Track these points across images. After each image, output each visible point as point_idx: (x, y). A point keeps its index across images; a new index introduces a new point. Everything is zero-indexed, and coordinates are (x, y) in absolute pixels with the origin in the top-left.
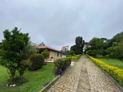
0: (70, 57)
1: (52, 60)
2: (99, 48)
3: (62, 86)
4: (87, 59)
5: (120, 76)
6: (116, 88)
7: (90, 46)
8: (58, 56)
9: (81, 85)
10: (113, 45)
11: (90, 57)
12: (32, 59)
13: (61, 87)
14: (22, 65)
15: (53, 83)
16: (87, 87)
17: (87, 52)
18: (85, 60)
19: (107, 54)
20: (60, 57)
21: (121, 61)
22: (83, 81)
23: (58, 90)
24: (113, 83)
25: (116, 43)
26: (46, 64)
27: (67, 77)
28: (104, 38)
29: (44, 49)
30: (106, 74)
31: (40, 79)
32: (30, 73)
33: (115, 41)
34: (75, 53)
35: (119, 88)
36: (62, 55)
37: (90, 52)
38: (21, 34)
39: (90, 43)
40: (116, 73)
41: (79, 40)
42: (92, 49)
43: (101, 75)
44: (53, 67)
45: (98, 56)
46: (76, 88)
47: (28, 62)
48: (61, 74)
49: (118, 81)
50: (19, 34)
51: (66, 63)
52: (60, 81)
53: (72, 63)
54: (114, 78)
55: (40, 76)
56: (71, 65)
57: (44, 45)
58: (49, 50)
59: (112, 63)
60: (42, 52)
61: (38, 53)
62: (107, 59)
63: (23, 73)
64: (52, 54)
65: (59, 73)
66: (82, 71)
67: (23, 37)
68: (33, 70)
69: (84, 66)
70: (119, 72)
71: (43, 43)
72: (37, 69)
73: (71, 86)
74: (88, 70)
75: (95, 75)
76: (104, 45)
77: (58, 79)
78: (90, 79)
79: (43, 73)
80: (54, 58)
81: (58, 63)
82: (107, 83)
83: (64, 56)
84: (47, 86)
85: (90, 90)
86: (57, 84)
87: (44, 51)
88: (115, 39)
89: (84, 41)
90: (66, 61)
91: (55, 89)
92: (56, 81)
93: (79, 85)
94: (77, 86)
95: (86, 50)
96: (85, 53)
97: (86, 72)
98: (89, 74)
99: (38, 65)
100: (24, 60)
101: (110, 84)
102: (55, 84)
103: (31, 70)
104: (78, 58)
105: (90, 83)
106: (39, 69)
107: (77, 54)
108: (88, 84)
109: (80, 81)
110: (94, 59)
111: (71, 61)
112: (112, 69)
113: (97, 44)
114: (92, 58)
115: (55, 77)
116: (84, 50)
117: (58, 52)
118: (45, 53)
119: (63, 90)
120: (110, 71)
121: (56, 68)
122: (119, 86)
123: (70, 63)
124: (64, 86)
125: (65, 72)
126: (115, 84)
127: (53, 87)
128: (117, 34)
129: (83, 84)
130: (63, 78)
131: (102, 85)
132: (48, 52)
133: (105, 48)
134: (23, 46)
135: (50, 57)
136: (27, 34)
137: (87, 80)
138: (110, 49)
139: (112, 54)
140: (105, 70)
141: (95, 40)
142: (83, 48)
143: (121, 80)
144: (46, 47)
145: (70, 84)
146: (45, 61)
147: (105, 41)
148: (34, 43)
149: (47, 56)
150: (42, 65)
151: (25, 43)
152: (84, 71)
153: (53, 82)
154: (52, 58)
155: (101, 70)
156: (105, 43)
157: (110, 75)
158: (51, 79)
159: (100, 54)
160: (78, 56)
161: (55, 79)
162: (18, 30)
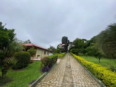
0: (57, 55)
1: (39, 58)
2: (81, 47)
3: (49, 82)
4: (71, 57)
5: (95, 70)
6: (93, 80)
7: (74, 46)
8: (45, 54)
9: (65, 79)
10: (91, 45)
11: (74, 54)
12: (17, 57)
13: (47, 83)
14: (5, 63)
15: (39, 81)
16: (71, 81)
17: (71, 50)
18: (69, 57)
19: (86, 52)
20: (47, 55)
21: (96, 58)
22: (67, 76)
23: (45, 86)
24: (90, 76)
25: (93, 43)
26: (32, 62)
27: (53, 74)
28: (84, 39)
29: (31, 47)
30: (85, 69)
31: (26, 77)
32: (14, 72)
33: (92, 42)
34: (61, 51)
35: (95, 79)
36: (49, 53)
37: (73, 50)
38: (6, 30)
39: (73, 42)
40: (93, 67)
41: (65, 40)
42: (75, 48)
43: (81, 70)
44: (39, 65)
45: (79, 54)
46: (61, 82)
47: (12, 60)
48: (48, 71)
49: (94, 74)
50: (3, 29)
51: (52, 60)
52: (46, 78)
53: (58, 61)
54: (91, 71)
55: (25, 75)
56: (57, 62)
57: (30, 43)
58: (36, 48)
59: (90, 60)
60: (29, 50)
61: (24, 51)
62: (86, 56)
63: (6, 72)
64: (38, 52)
65: (46, 70)
66: (66, 67)
67: (8, 33)
68: (17, 69)
69: (68, 63)
70: (95, 67)
71: (29, 40)
72: (22, 68)
73: (56, 81)
74: (71, 66)
75: (77, 70)
76: (84, 45)
77: (44, 76)
78: (73, 73)
79: (29, 71)
80: (40, 56)
81: (45, 61)
82: (86, 76)
83: (51, 54)
84: (33, 84)
85: (73, 82)
86: (44, 81)
87: (30, 49)
88: (92, 40)
89: (69, 40)
90: (52, 59)
91: (41, 86)
92: (43, 78)
93: (63, 79)
94: (62, 80)
95: (70, 49)
96: (69, 51)
97: (70, 68)
98: (72, 69)
99: (23, 64)
100: (8, 58)
101: (88, 77)
102: (42, 81)
103: (15, 69)
104: (64, 56)
105: (73, 77)
106: (25, 67)
107: (62, 52)
108: (71, 78)
109: (65, 76)
110: (76, 56)
111: (57, 59)
112: (90, 64)
113: (79, 44)
114: (75, 55)
115: (42, 74)
116: (68, 49)
117: (45, 51)
118: (32, 51)
119: (50, 86)
120: (88, 65)
121: (43, 65)
122: (95, 78)
123: (57, 61)
124: (50, 82)
125: (51, 69)
126: (92, 76)
127: (40, 84)
128: (94, 37)
129: (67, 79)
130: (49, 74)
131: (82, 78)
132: (35, 50)
133: (85, 48)
134: (7, 43)
135: (37, 54)
136: (13, 30)
137: (71, 75)
138: (88, 49)
139: (90, 52)
140: (84, 66)
141: (77, 40)
142: (68, 47)
143: (96, 73)
144: (32, 45)
145: (56, 80)
146: (32, 59)
147: (85, 42)
148: (20, 40)
149: (33, 54)
150: (27, 63)
151: (9, 40)
152: (68, 67)
153: (40, 79)
154: (38, 56)
155: (82, 66)
156: (85, 43)
157: (88, 69)
158: (38, 77)
159: (81, 52)
160: (63, 54)
161: (42, 76)
162: (3, 25)
